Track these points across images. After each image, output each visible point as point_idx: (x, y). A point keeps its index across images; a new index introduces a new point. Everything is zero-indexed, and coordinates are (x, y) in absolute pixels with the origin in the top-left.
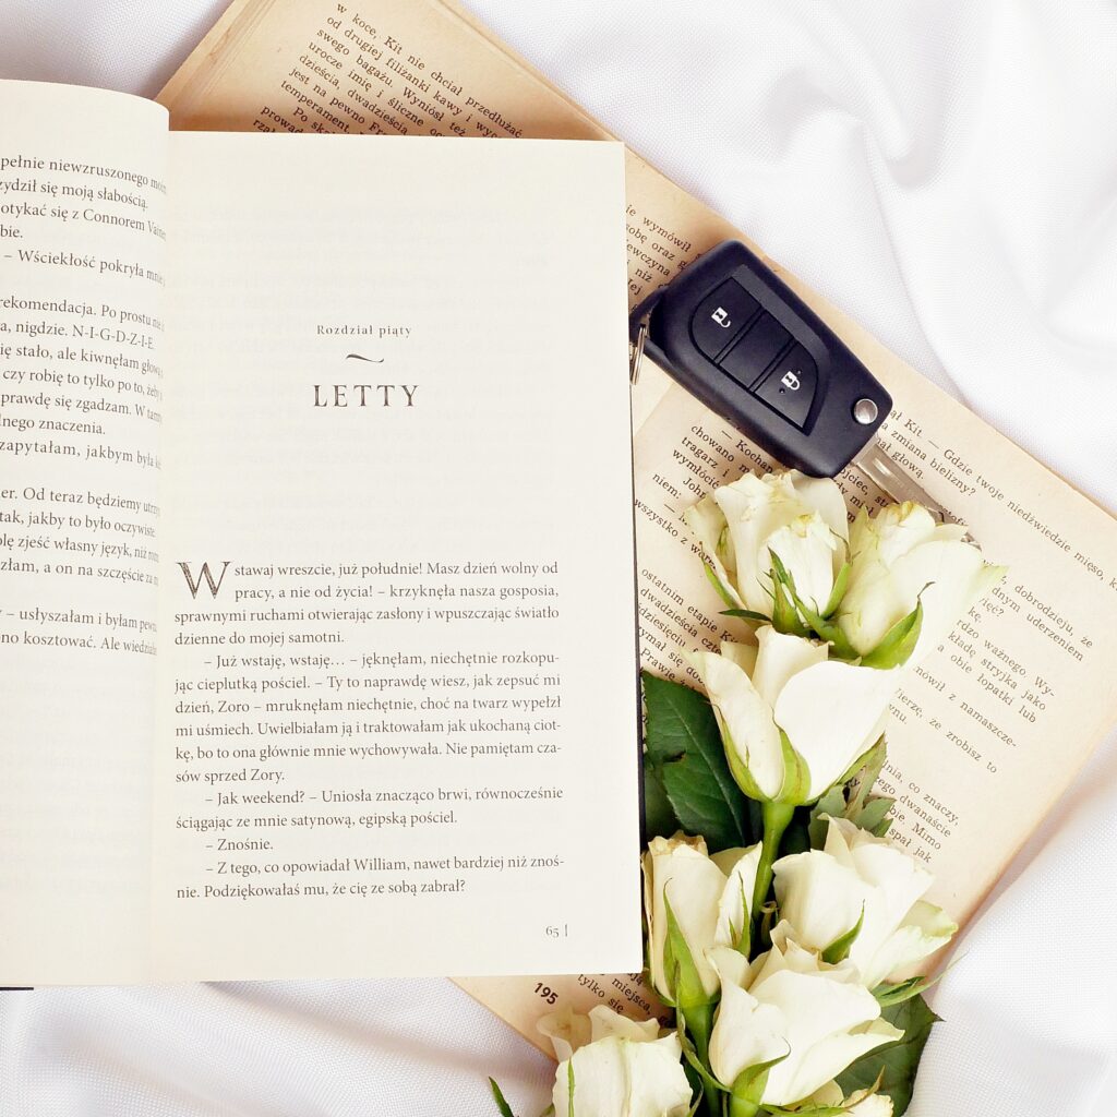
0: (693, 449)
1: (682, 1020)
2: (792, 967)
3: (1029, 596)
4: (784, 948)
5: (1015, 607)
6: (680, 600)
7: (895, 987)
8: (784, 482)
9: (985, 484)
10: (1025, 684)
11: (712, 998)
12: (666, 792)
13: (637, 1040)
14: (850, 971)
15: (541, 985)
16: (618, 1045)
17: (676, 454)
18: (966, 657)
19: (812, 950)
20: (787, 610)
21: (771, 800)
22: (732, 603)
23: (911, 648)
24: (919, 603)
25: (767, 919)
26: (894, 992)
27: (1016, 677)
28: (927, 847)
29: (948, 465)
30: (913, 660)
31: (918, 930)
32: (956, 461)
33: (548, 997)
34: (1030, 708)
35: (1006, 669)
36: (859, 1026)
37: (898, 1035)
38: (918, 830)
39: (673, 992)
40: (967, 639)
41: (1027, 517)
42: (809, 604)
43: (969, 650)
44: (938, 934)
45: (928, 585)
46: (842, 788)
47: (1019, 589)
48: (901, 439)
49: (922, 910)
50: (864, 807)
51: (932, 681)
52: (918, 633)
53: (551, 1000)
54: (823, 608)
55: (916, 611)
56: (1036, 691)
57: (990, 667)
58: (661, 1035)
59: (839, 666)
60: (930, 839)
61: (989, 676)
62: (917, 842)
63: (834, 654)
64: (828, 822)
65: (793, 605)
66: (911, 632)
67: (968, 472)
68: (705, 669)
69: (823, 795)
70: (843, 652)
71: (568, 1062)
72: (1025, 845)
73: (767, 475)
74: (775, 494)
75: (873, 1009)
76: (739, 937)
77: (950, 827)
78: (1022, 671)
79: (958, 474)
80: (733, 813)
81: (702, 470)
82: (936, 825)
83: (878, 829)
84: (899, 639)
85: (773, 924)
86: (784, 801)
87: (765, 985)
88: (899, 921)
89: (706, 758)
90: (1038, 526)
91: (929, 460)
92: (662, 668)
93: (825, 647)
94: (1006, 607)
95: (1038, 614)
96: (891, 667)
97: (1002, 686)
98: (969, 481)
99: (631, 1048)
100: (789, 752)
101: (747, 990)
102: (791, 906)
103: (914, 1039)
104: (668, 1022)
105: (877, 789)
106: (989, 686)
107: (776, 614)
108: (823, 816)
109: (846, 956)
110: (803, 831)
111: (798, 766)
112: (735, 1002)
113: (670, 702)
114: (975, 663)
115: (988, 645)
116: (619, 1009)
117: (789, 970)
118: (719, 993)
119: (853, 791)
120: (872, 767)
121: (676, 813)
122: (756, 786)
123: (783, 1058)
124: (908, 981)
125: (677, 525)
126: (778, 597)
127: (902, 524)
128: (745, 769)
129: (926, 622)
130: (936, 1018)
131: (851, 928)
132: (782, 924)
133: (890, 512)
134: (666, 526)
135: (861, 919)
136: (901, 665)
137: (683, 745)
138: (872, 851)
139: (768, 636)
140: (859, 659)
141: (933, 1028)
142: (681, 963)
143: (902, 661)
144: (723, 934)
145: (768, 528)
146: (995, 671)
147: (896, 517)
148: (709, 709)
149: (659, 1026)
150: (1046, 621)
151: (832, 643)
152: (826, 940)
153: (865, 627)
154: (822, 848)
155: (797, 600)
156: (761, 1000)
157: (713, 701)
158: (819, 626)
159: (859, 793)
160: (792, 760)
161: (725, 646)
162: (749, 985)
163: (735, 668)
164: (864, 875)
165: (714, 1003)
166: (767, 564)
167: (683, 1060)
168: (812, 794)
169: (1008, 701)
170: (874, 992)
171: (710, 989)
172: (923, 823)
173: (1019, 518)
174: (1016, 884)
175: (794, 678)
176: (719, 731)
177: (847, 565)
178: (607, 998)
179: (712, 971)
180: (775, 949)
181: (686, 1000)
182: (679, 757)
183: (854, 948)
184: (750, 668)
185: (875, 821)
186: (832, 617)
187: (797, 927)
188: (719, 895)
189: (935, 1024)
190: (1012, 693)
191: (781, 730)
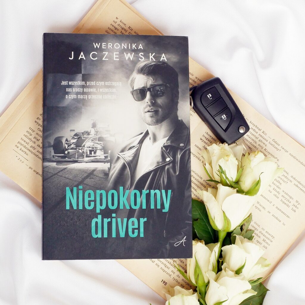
0: (205, 138)
1: (197, 289)
2: (228, 276)
3: (294, 179)
4: (225, 271)
5: (291, 181)
6: (201, 178)
7: (253, 281)
8: (225, 146)
9: (283, 148)
10: (293, 202)
11: (207, 283)
12: (194, 229)
13: (187, 295)
14: (242, 277)
15: (163, 280)
16: (182, 297)
17: (201, 139)
18: (277, 194)
19: (233, 271)
21: (220, 230)
22: (210, 177)
23: (258, 190)
24: (260, 178)
25: (220, 263)
27: (291, 200)
28: (266, 245)
29: (273, 143)
30: (259, 193)
31: (261, 265)
32: (275, 142)
33: (165, 283)
34: (294, 208)
35: (288, 198)
36: (244, 292)
37: (255, 293)
38: (264, 240)
39: (196, 282)
40: (278, 190)
41: (294, 157)
42: (230, 179)
43: (278, 193)
44: (266, 266)
45: (262, 173)
46: (240, 227)
47: (292, 177)
48: (261, 136)
49: (262, 261)
50: (246, 233)
51: (268, 201)
52: (260, 185)
53: (165, 284)
54: (234, 180)
55: (259, 180)
56: (296, 204)
57: (284, 197)
58: (193, 294)
59: (239, 195)
60: (267, 243)
61: (283, 199)
62: (264, 243)
63: (238, 192)
64: (235, 237)
65: (225, 179)
66: (258, 186)
67: (279, 145)
68: (203, 195)
69: (235, 229)
70: (240, 191)
71: (168, 301)
72: (293, 244)
73: (221, 144)
75: (249, 287)
76: (215, 268)
77: (272, 240)
78: (292, 199)
79: (276, 145)
80: (211, 234)
81: (208, 143)
82: (269, 239)
83: (250, 238)
84: (255, 187)
85: (222, 264)
86: (224, 231)
87: (221, 280)
88: (256, 263)
89: (204, 220)
90: (297, 160)
91: (268, 142)
92: (196, 196)
93: (235, 190)
94: (288, 181)
95: (297, 183)
96: (253, 195)
97: (287, 202)
98: (279, 147)
99: (185, 297)
100: (226, 218)
101: (215, 281)
102: (227, 259)
103: (261, 295)
104: (195, 290)
105: (250, 227)
106: (283, 202)
107: (221, 181)
108: (235, 235)
109: (241, 273)
110: (229, 239)
111: (228, 221)
112: (213, 284)
113: (195, 205)
114: (280, 196)
115: (283, 191)
116: (183, 286)
118: (209, 282)
119: (244, 227)
120: (248, 222)
121: (197, 234)
122: (216, 227)
123: (226, 301)
124: (258, 279)
125: (201, 158)
126: (221, 177)
127: (255, 157)
128: (214, 222)
129: (262, 183)
130: (268, 290)
131: (243, 265)
132: (225, 264)
134: (198, 158)
135: (245, 262)
136: (256, 195)
137: (198, 216)
138: (248, 244)
139: (221, 187)
140: (245, 193)
141: (267, 293)
142: (199, 275)
143: (256, 194)
144: (211, 267)
145: (220, 158)
146: (285, 198)
147: (254, 155)
149: (193, 291)
150: (299, 185)
151: (238, 189)
152: (236, 268)
153: (246, 184)
154: (234, 244)
155: (227, 178)
156: (221, 285)
157: (205, 204)
158: (233, 185)
160: (226, 219)
161: (209, 189)
162: (216, 280)
163: (211, 195)
164: (246, 251)
165: (207, 285)
166: (218, 168)
167: (199, 300)
168: (232, 229)
169: (289, 206)
170: (249, 282)
171: (206, 281)
172: (265, 239)
173: (292, 158)
174: (290, 255)
175: (228, 198)
176: (207, 212)
177: (241, 168)
178: (180, 284)
179: (207, 277)
180: (223, 271)
181: (200, 285)
182: (197, 220)
183: (244, 270)
184: (215, 195)
185: (249, 236)
186: (237, 182)
187: (228, 265)
188: (210, 256)
189: (268, 292)
190: (290, 204)
191: (223, 212)
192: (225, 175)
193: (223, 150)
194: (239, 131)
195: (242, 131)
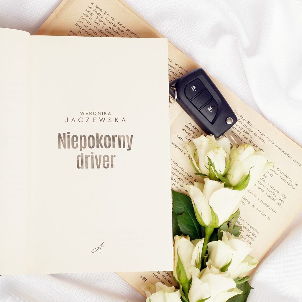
0: (188, 128)
1: (181, 287)
2: (212, 272)
3: (280, 171)
4: (210, 267)
5: (276, 174)
6: (183, 170)
7: (240, 279)
8: (212, 138)
9: (269, 140)
10: (279, 196)
11: (190, 280)
12: (178, 223)
13: (169, 292)
14: (228, 274)
15: (142, 276)
16: (164, 293)
17: (183, 129)
18: (262, 188)
19: (218, 268)
20: (213, 174)
21: (207, 226)
22: (197, 171)
23: (247, 185)
24: (249, 172)
25: (205, 259)
26: (240, 280)
27: (276, 193)
28: (250, 240)
29: (259, 134)
30: (247, 188)
31: (247, 263)
32: (261, 133)
33: (144, 280)
34: (280, 202)
35: (274, 191)
36: (230, 290)
37: (241, 292)
38: (248, 235)
39: (179, 278)
40: (263, 183)
41: (280, 149)
42: (219, 172)
43: (263, 186)
44: (253, 264)
45: (252, 167)
46: (227, 223)
47: (278, 169)
48: (246, 127)
49: (249, 258)
50: (233, 229)
51: (253, 194)
52: (249, 180)
53: (145, 280)
54: (223, 173)
55: (249, 174)
56: (282, 198)
57: (269, 191)
58: (175, 291)
59: (227, 190)
60: (251, 238)
61: (269, 193)
62: (248, 239)
63: (225, 186)
64: (223, 233)
65: (214, 172)
66: (247, 180)
67: (264, 136)
68: (189, 190)
69: (222, 225)
70: (228, 185)
71: (149, 298)
72: (278, 240)
73: (208, 136)
74: (210, 141)
75: (234, 285)
76: (198, 264)
77: (257, 235)
78: (278, 192)
79: (261, 137)
80: (197, 229)
81: (190, 134)
82: (253, 234)
83: (237, 235)
84: (244, 182)
85: (207, 261)
86: (211, 227)
87: (204, 278)
88: (242, 261)
89: (190, 214)
90: (283, 152)
91: (253, 133)
92: (178, 189)
93: (223, 184)
94: (274, 174)
95: (283, 176)
96: (242, 190)
97: (272, 196)
98: (265, 139)
99: (167, 294)
100: (213, 213)
101: (199, 279)
102: (212, 256)
103: (246, 293)
104: (177, 287)
105: (237, 224)
106: (269, 196)
107: (209, 174)
108: (222, 231)
109: (227, 270)
110: (216, 235)
111: (215, 217)
112: (196, 282)
113: (180, 198)
114: (265, 189)
115: (269, 184)
116: (164, 283)
117: (211, 273)
118: (191, 279)
119: (230, 224)
120: (235, 218)
121: (181, 229)
122: (204, 222)
123: (209, 298)
124: (244, 277)
125: (183, 149)
126: (210, 170)
127: (245, 150)
128: (201, 217)
129: (251, 178)
130: (251, 288)
131: (229, 262)
132: (210, 261)
133: (242, 147)
134: (180, 149)
135: (231, 260)
136: (244, 189)
137: (183, 210)
138: (235, 241)
139: (207, 181)
140: (232, 188)
141: (251, 291)
142: (181, 271)
143: (244, 188)
144: (193, 263)
145: (208, 151)
146: (270, 192)
147: (243, 148)
148: (191, 201)
149: (175, 288)
150: (285, 178)
151: (225, 183)
152: (222, 265)
153: (234, 178)
154: (221, 240)
155: (215, 171)
156: (203, 282)
157: (192, 199)
158: (221, 178)
159: (232, 225)
160: (214, 215)
161: (195, 183)
162: (200, 277)
163: (198, 190)
164: (233, 247)
165: (190, 282)
166: (207, 161)
167: (181, 298)
168: (219, 225)
169: (274, 200)
170: (234, 280)
171: (189, 278)
172: (249, 234)
173: (278, 149)
174: (275, 250)
175: (215, 192)
176: (193, 207)
177: (229, 161)
178: (160, 280)
179: (190, 273)
180: (207, 268)
181: (182, 281)
182: (182, 214)
183: (229, 268)
184: (202, 189)
185: (236, 233)
186: (225, 175)
187: (214, 261)
188: (192, 252)
189: (251, 289)
190: (275, 198)
191: (211, 207)
192: (214, 168)
193: (211, 142)
194: (227, 123)
195: (229, 123)
